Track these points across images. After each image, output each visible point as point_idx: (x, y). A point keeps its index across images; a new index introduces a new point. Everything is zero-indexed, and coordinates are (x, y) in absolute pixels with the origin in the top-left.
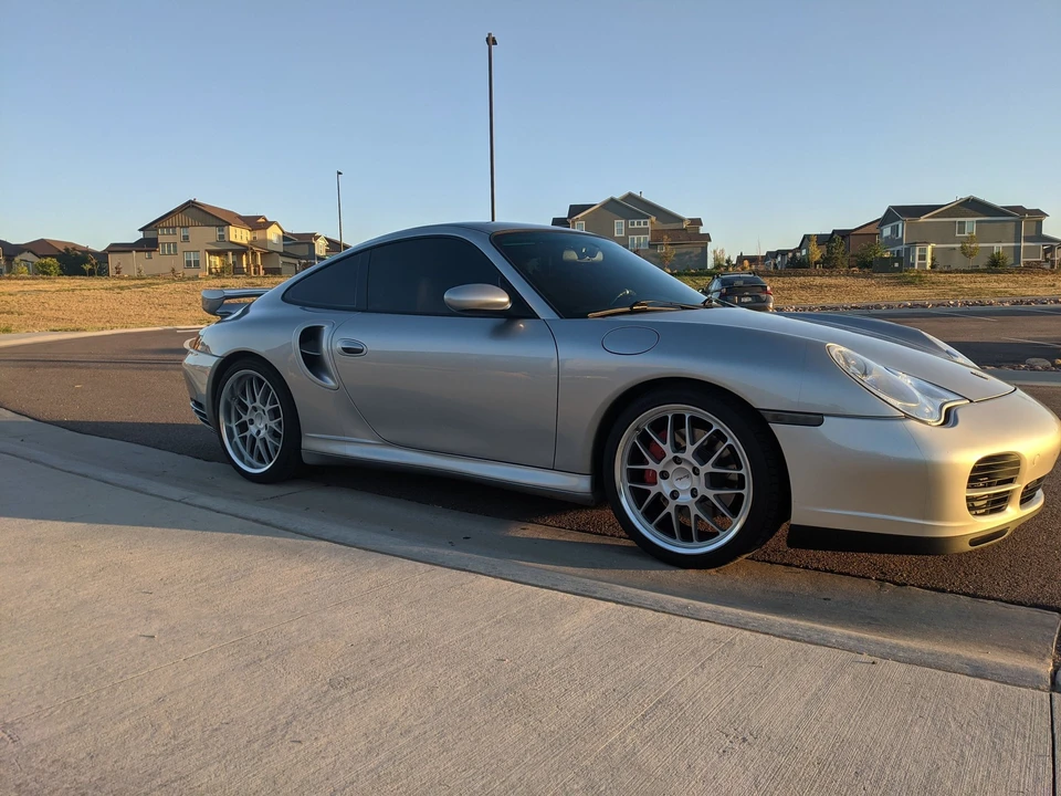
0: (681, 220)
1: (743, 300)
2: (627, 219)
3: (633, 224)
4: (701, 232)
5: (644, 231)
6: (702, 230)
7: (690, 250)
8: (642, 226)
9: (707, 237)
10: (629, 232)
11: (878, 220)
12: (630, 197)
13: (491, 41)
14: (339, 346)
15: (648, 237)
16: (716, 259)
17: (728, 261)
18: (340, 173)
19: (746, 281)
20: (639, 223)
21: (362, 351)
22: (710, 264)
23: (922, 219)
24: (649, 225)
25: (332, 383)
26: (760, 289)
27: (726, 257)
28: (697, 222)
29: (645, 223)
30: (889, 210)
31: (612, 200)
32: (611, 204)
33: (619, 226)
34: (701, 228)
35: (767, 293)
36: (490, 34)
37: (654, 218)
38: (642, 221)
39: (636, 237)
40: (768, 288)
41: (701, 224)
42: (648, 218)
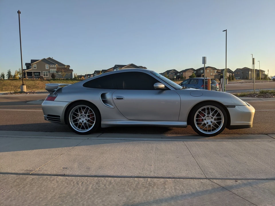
0: (64, 65)
2: (49, 64)
3: (51, 66)
4: (70, 69)
7: (68, 73)
8: (54, 66)
9: (72, 70)
10: (50, 68)
11: (113, 67)
12: (49, 58)
14: (115, 97)
15: (56, 70)
16: (75, 76)
20: (53, 66)
21: (123, 98)
22: (73, 77)
23: (123, 68)
25: (112, 107)
27: (77, 76)
28: (69, 66)
29: (55, 66)
30: (115, 66)
31: (44, 59)
32: (44, 60)
33: (47, 66)
34: (70, 68)
37: (57, 65)
38: (54, 65)
39: (54, 69)
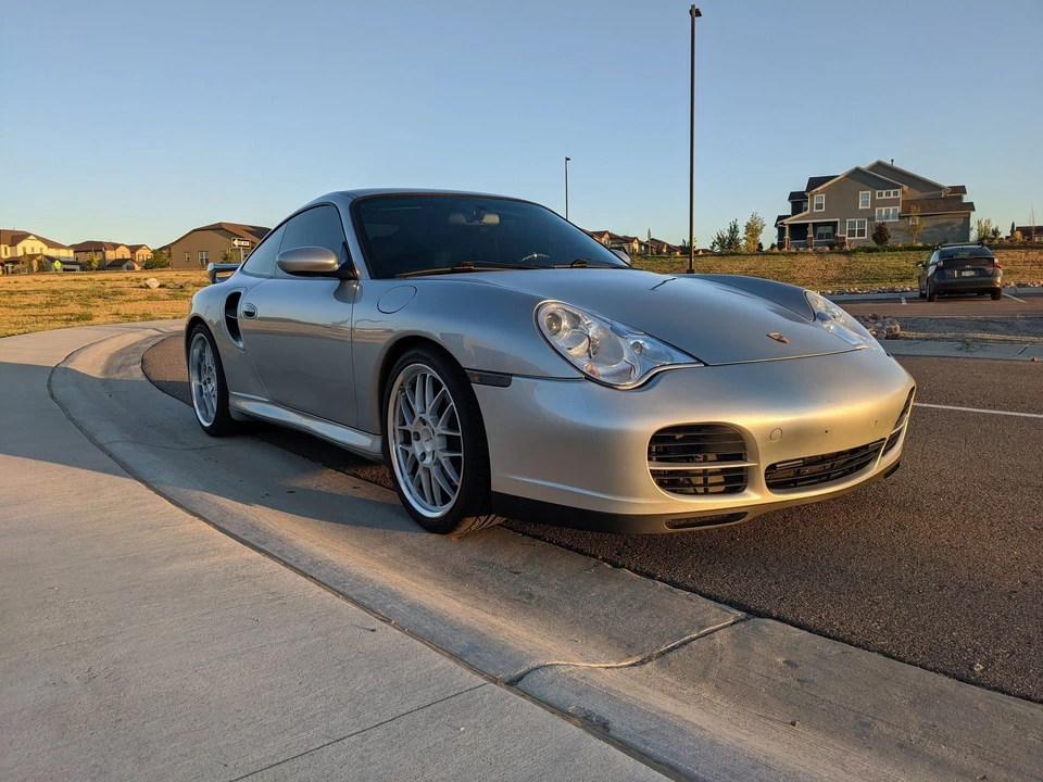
0: (939, 188)
1: (964, 274)
2: (875, 190)
3: (880, 195)
4: (964, 201)
5: (894, 202)
6: (966, 199)
7: (950, 220)
8: (892, 196)
9: (970, 206)
10: (875, 203)
12: (879, 166)
13: (695, 13)
14: (244, 309)
15: (899, 209)
16: (980, 230)
17: (996, 232)
18: (568, 159)
19: (973, 252)
20: (888, 194)
21: (254, 314)
22: (974, 236)
24: (900, 196)
25: (242, 346)
26: (986, 262)
27: (993, 227)
28: (962, 190)
29: (896, 193)
31: (857, 170)
32: (857, 174)
33: (865, 198)
34: (964, 196)
35: (994, 265)
36: (693, 6)
37: (906, 188)
38: (892, 191)
39: (884, 209)
40: (996, 261)
41: (965, 193)
42: (899, 187)
